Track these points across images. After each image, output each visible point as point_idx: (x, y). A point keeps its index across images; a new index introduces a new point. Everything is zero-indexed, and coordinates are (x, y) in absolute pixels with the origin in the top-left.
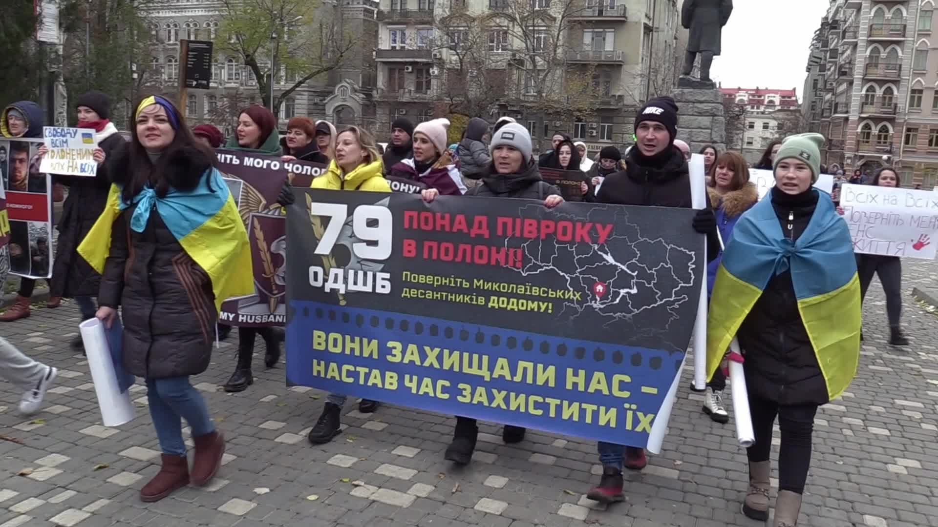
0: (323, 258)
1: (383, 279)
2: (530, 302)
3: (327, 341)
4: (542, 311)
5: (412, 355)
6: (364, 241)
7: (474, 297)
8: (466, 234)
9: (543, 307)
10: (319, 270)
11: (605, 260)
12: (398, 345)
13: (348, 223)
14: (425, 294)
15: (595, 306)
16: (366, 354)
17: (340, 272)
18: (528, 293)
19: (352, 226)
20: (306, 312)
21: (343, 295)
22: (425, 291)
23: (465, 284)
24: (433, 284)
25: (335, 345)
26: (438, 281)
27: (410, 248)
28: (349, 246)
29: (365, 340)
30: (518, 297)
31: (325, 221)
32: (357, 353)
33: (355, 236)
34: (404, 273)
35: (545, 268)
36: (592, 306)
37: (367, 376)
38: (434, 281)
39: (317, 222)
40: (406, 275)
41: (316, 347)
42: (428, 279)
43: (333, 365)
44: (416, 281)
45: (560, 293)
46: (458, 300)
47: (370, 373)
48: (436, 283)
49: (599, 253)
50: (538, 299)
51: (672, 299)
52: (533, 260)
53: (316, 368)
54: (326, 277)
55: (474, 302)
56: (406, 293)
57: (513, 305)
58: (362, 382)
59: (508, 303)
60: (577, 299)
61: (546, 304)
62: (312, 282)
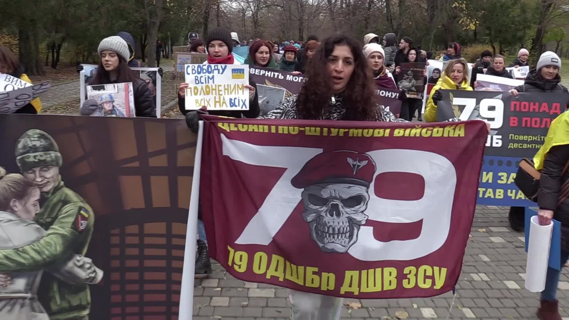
1: (497, 139)
5: (513, 178)
6: (486, 119)
8: (548, 113)
12: (505, 174)
13: (476, 109)
14: (522, 146)
16: (484, 181)
19: (479, 110)
22: (523, 144)
24: (528, 140)
26: (530, 138)
27: (513, 122)
29: (484, 173)
31: (462, 108)
33: (480, 116)
34: (510, 135)
38: (528, 138)
39: (457, 109)
40: (512, 136)
42: (524, 138)
44: (518, 139)
47: (486, 191)
48: (529, 140)
56: (511, 146)
58: (481, 196)
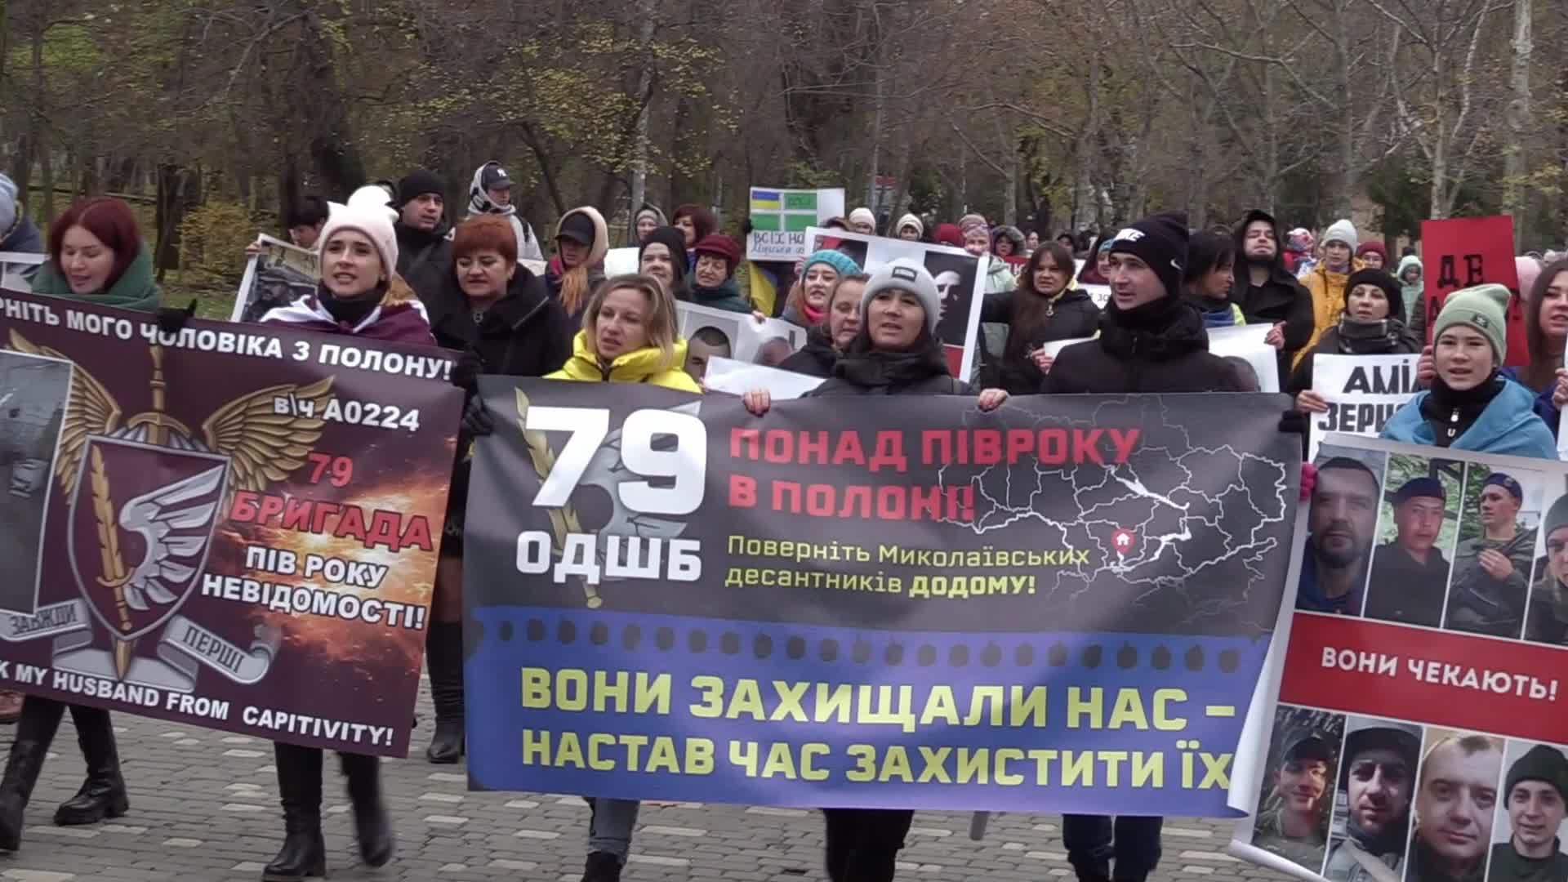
0: (550, 513)
1: (684, 552)
2: (992, 580)
3: (552, 687)
4: (1016, 591)
5: (747, 698)
6: (644, 478)
7: (880, 579)
8: (862, 466)
9: (1018, 585)
10: (543, 539)
11: (1129, 491)
12: (717, 683)
13: (610, 444)
14: (776, 577)
15: (1115, 569)
16: (641, 707)
17: (589, 541)
18: (988, 564)
19: (619, 449)
20: (506, 631)
21: (595, 586)
22: (777, 572)
23: (862, 556)
24: (795, 555)
25: (571, 695)
26: (804, 551)
27: (742, 491)
28: (609, 488)
29: (642, 678)
30: (969, 573)
31: (559, 440)
32: (621, 707)
33: (624, 468)
34: (732, 538)
35: (1019, 515)
36: (1110, 571)
37: (644, 753)
38: (795, 551)
39: (541, 443)
40: (736, 542)
41: (528, 702)
42: (782, 549)
43: (569, 738)
44: (758, 552)
45: (1049, 557)
46: (846, 586)
47: (651, 743)
48: (799, 555)
49: (1118, 479)
50: (1010, 571)
51: (1251, 546)
52: (996, 504)
53: (529, 747)
54: (558, 553)
55: (881, 589)
56: (735, 578)
57: (959, 588)
58: (632, 766)
59: (949, 587)
60: (1082, 563)
61: (1023, 579)
62: (524, 565)
